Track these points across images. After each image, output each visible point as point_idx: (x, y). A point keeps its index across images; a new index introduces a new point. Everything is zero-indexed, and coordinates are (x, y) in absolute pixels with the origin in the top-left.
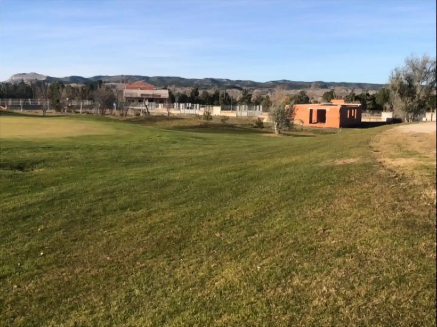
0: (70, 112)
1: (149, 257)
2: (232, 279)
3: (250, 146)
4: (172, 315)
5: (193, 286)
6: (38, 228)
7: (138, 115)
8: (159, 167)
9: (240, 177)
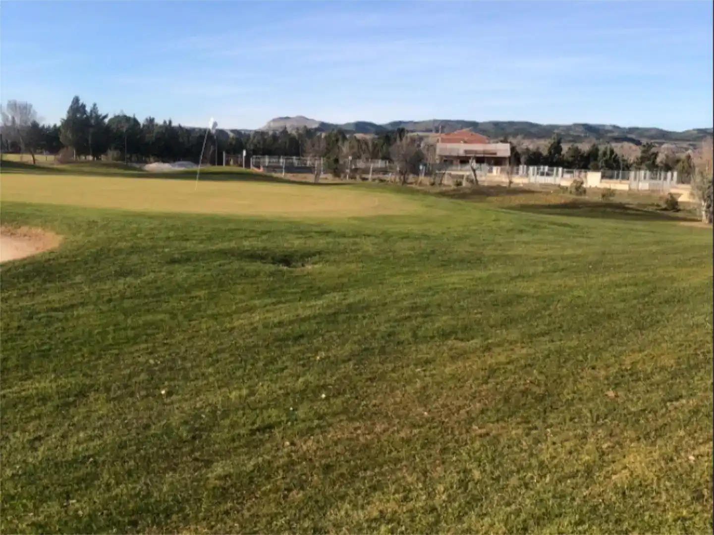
0: (355, 178)
1: (492, 420)
2: (644, 473)
3: (657, 243)
4: (539, 521)
5: (574, 476)
6: (317, 355)
7: (459, 184)
8: (499, 271)
9: (644, 296)
